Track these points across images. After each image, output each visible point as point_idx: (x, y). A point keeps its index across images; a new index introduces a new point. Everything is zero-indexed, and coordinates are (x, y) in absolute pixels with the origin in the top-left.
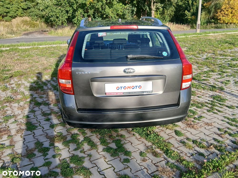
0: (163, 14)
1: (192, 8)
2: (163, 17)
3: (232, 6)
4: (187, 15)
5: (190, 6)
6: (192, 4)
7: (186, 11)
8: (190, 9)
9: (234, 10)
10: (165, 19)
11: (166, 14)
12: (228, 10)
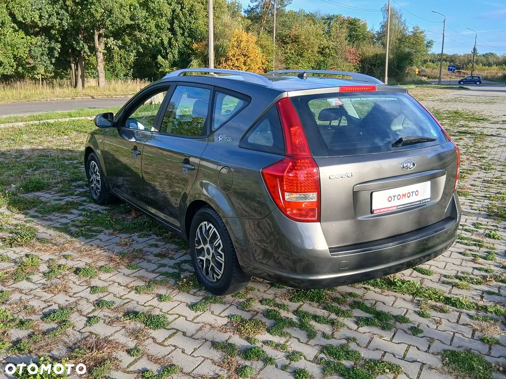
0: (109, 61)
1: (171, 51)
2: (112, 67)
3: (245, 51)
4: (162, 66)
5: (165, 49)
6: (170, 43)
7: (159, 57)
8: (167, 54)
9: (249, 59)
10: (116, 70)
11: (116, 61)
12: (239, 59)
